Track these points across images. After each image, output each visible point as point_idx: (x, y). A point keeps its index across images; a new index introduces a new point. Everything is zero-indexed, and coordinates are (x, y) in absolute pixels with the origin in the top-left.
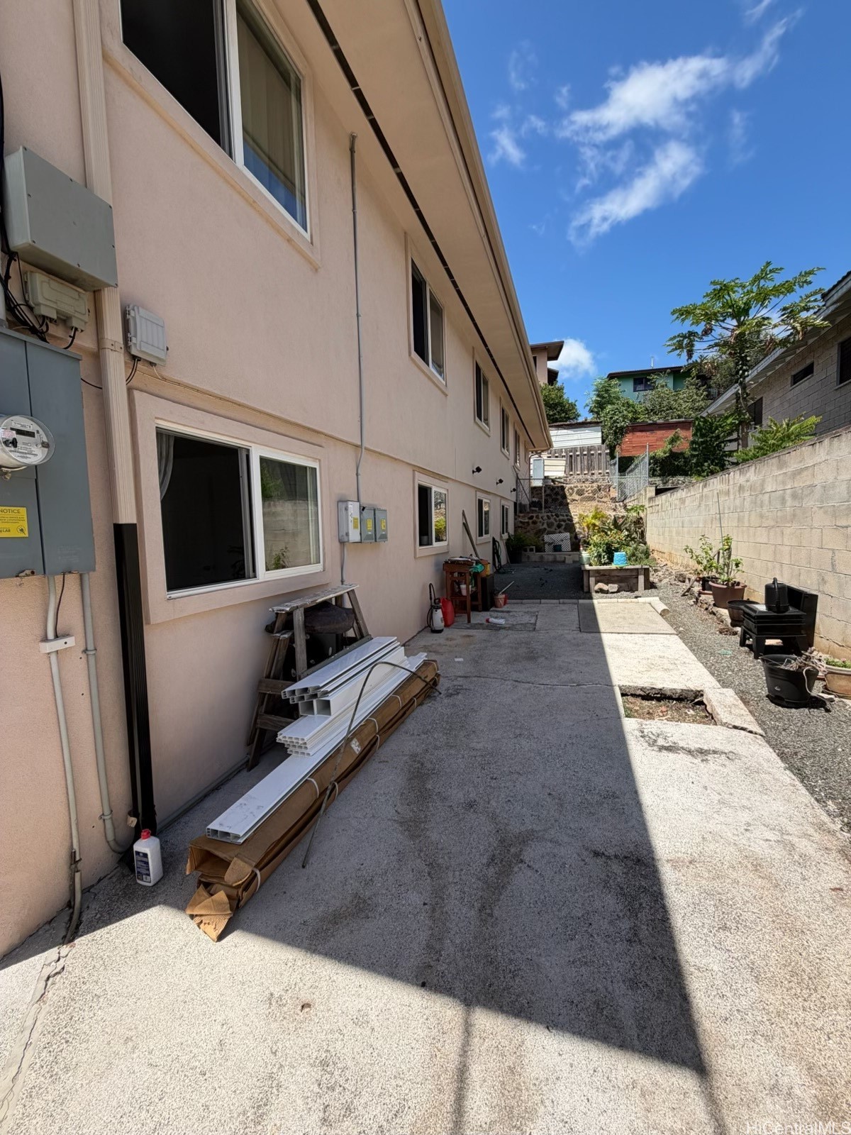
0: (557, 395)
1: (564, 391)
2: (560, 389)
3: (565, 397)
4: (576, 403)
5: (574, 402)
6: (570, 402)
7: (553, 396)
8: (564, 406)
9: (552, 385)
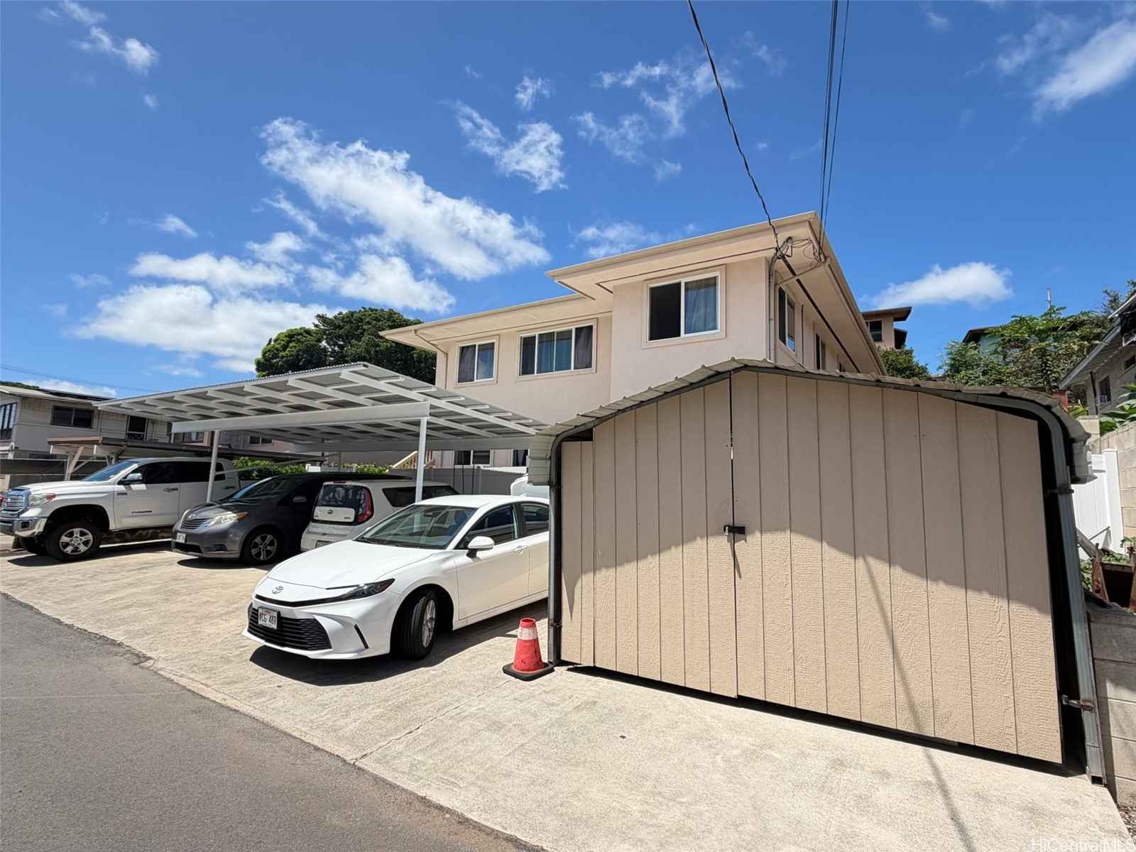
0: (905, 360)
1: (913, 355)
2: (909, 353)
3: (915, 360)
4: (927, 367)
5: (924, 365)
6: (920, 365)
7: (901, 361)
8: (914, 370)
9: (900, 348)
